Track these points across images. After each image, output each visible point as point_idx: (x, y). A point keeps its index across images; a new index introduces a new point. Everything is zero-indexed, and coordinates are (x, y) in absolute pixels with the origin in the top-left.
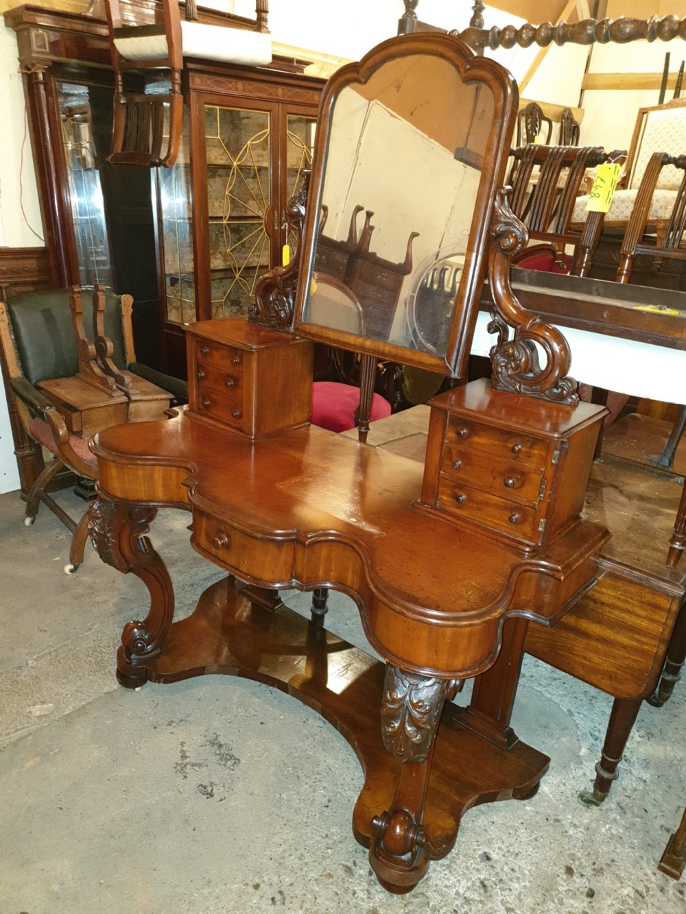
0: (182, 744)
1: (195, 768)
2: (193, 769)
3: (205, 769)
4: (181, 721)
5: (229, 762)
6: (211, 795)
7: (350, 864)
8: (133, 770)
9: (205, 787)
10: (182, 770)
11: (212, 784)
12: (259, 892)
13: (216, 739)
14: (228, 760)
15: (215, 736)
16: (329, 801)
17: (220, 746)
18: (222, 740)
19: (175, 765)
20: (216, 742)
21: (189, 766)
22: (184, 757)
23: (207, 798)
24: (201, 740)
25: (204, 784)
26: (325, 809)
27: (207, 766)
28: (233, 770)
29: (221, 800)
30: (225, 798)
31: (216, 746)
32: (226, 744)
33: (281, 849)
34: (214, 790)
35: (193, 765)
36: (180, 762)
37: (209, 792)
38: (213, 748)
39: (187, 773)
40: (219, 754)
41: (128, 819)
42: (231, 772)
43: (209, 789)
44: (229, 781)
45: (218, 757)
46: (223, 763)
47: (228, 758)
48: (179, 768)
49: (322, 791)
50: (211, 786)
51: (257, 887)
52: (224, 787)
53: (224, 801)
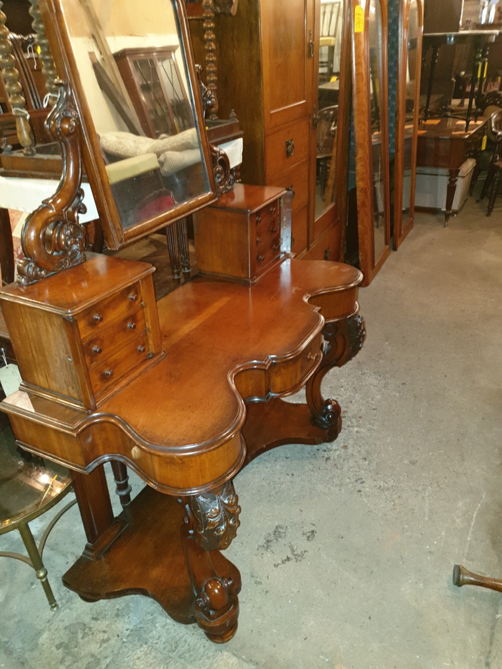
0: (276, 566)
1: (295, 549)
2: (296, 549)
3: (293, 543)
4: (252, 576)
5: (281, 531)
6: (313, 532)
7: (325, 459)
8: (314, 587)
9: (308, 537)
10: (300, 556)
11: (304, 534)
12: (362, 489)
13: (263, 546)
14: (279, 532)
15: (260, 548)
16: (288, 475)
17: (268, 541)
18: (262, 541)
19: (299, 562)
20: (265, 545)
21: (295, 553)
22: (288, 559)
23: (316, 532)
24: (268, 555)
25: (306, 538)
26: (295, 475)
27: (290, 543)
28: (287, 527)
29: (314, 525)
30: (311, 524)
31: (269, 544)
32: (265, 539)
33: (332, 488)
34: (308, 531)
35: (293, 551)
36: (295, 560)
37: (311, 533)
38: (272, 545)
39: (302, 552)
40: (277, 539)
41: (355, 570)
42: (288, 527)
43: (308, 534)
44: (297, 526)
45: (279, 539)
46: (283, 535)
47: (278, 532)
48: (299, 558)
49: (282, 479)
50: (306, 534)
51: (359, 491)
52: (303, 527)
53: (313, 523)
